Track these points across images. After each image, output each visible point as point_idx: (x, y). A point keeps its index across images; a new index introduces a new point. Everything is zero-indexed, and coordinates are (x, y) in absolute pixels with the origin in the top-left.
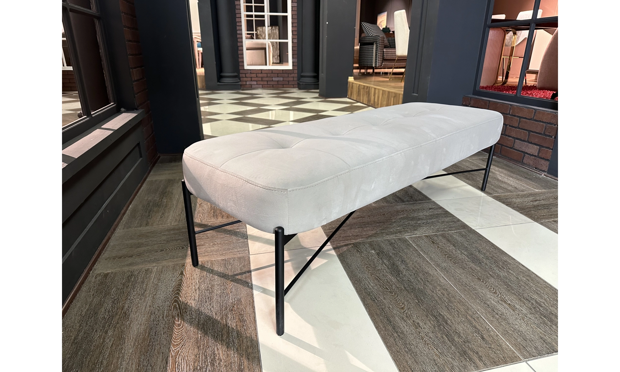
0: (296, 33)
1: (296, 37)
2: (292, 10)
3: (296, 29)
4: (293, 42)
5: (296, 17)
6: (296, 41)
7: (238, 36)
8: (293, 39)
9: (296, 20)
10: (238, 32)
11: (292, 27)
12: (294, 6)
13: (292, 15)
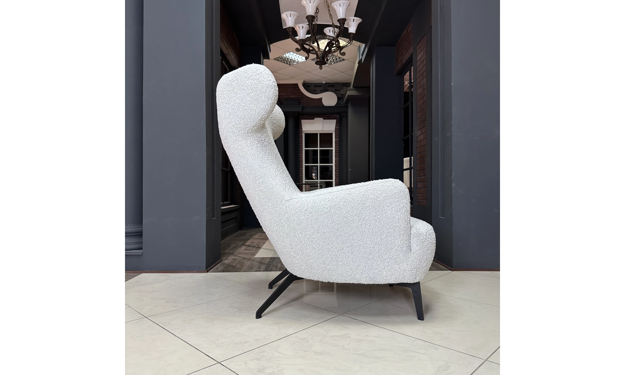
0: (338, 176)
1: (338, 178)
2: (335, 162)
3: (338, 173)
4: (336, 181)
5: (338, 166)
6: (337, 180)
7: (300, 178)
8: (336, 179)
9: (338, 168)
10: (300, 176)
11: (335, 172)
12: (336, 159)
13: (335, 165)
